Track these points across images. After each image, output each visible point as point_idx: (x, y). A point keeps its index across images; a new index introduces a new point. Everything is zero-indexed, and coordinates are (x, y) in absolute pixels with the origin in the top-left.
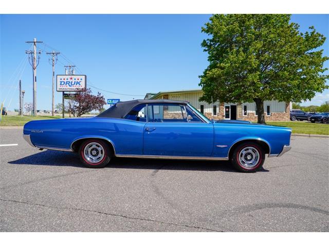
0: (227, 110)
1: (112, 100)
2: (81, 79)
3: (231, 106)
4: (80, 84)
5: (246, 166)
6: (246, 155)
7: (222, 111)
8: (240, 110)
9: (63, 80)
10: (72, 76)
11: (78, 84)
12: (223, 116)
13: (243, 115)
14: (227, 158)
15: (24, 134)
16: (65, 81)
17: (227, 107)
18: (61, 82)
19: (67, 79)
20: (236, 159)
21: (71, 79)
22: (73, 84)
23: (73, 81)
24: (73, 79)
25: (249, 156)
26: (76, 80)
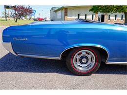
3: (102, 15)
7: (97, 18)
8: (106, 17)
13: (108, 20)
15: (4, 42)
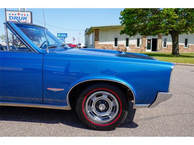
0: (149, 42)
1: (61, 34)
2: (27, 15)
3: (153, 39)
4: (26, 20)
6: (97, 104)
7: (145, 43)
8: (160, 42)
9: (11, 15)
10: (20, 13)
11: (25, 19)
12: (145, 48)
13: (163, 47)
14: (68, 108)
16: (14, 16)
17: (149, 40)
18: (10, 17)
19: (15, 15)
20: (81, 110)
21: (19, 14)
22: (20, 18)
23: (21, 16)
24: (21, 15)
25: (103, 105)
26: (23, 16)
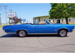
3: (58, 20)
4: (14, 15)
5: (62, 35)
8: (61, 21)
9: (9, 14)
